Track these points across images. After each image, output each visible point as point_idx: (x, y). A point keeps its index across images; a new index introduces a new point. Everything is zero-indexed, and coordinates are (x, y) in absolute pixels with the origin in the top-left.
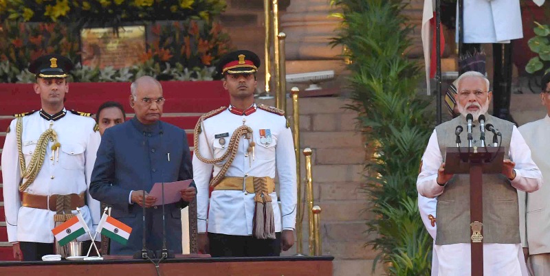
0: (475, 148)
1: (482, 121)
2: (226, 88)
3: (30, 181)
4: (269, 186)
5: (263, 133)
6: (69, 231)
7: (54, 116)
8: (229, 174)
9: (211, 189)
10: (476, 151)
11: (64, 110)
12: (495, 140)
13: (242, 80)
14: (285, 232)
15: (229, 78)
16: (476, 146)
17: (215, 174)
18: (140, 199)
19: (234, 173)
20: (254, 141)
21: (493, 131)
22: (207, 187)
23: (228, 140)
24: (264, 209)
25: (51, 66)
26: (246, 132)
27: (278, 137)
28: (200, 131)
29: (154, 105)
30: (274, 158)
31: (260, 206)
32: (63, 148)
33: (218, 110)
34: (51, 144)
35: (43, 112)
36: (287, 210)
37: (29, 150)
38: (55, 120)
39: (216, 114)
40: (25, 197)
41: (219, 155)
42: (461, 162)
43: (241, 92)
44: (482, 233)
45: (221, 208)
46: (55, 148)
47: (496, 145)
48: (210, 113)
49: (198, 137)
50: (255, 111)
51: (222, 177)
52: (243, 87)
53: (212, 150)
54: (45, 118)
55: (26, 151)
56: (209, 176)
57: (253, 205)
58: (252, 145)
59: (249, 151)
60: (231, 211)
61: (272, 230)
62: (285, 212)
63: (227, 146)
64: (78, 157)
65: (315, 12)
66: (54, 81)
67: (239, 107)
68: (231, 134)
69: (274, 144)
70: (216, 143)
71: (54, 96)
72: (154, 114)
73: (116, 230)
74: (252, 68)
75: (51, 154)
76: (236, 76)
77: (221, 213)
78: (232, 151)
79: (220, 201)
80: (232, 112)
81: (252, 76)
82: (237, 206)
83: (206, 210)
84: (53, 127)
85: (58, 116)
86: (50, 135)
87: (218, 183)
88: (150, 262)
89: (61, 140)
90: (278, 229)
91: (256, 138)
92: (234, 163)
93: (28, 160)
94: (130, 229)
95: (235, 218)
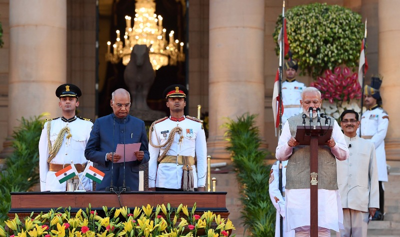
0: (315, 126)
1: (319, 111)
2: (168, 106)
3: (54, 156)
4: (192, 161)
5: (189, 131)
6: (65, 174)
7: (69, 120)
8: (169, 154)
9: (158, 163)
10: (315, 129)
11: (76, 117)
12: (326, 122)
13: (177, 101)
14: (199, 188)
15: (170, 100)
16: (315, 125)
17: (160, 155)
18: (111, 157)
19: (171, 153)
20: (183, 135)
21: (325, 117)
22: (156, 161)
23: (168, 134)
24: (188, 173)
25: (66, 90)
26: (179, 130)
27: (197, 134)
28: (152, 130)
29: (123, 108)
30: (194, 146)
31: (186, 172)
32: (73, 137)
33: (164, 118)
34: (67, 135)
35: (63, 117)
36: (200, 175)
37: (54, 139)
38: (69, 122)
39: (162, 121)
40: (50, 166)
41: (163, 143)
42: (306, 135)
43: (176, 108)
44: (317, 179)
45: (163, 173)
46: (68, 137)
47: (327, 125)
48: (159, 120)
49: (151, 133)
50: (184, 119)
51: (164, 156)
52: (177, 105)
53: (159, 140)
54: (64, 121)
55: (52, 139)
56: (158, 156)
57: (182, 172)
58: (182, 137)
59: (180, 141)
60: (169, 175)
61: (192, 186)
62: (200, 177)
63: (167, 138)
64: (82, 143)
65: (219, 140)
66: (68, 98)
67: (175, 117)
68: (170, 131)
69: (194, 137)
70: (161, 136)
71: (68, 107)
72: (123, 113)
73: (95, 175)
74: (183, 95)
75: (66, 140)
76: (174, 99)
77: (163, 176)
78: (170, 140)
79: (163, 169)
80: (171, 119)
81: (183, 99)
82: (172, 172)
83: (155, 175)
84: (68, 126)
85: (72, 120)
86: (66, 130)
87: (162, 159)
88: (114, 193)
89: (72, 133)
90: (195, 186)
91: (184, 133)
92: (171, 148)
93: (53, 144)
94: (104, 174)
95: (171, 179)
